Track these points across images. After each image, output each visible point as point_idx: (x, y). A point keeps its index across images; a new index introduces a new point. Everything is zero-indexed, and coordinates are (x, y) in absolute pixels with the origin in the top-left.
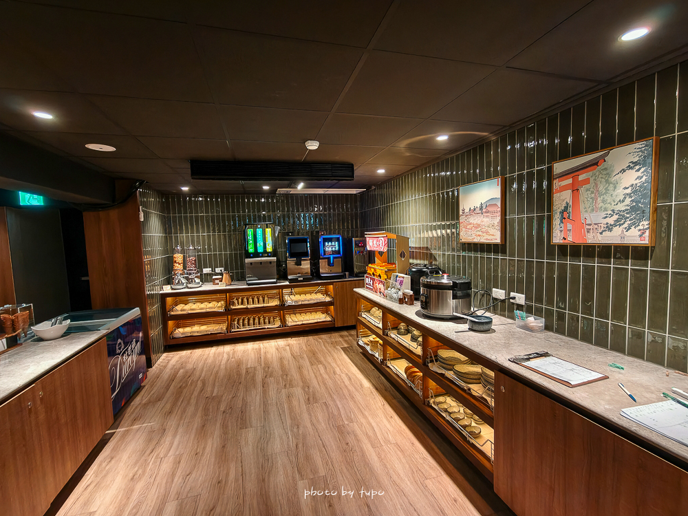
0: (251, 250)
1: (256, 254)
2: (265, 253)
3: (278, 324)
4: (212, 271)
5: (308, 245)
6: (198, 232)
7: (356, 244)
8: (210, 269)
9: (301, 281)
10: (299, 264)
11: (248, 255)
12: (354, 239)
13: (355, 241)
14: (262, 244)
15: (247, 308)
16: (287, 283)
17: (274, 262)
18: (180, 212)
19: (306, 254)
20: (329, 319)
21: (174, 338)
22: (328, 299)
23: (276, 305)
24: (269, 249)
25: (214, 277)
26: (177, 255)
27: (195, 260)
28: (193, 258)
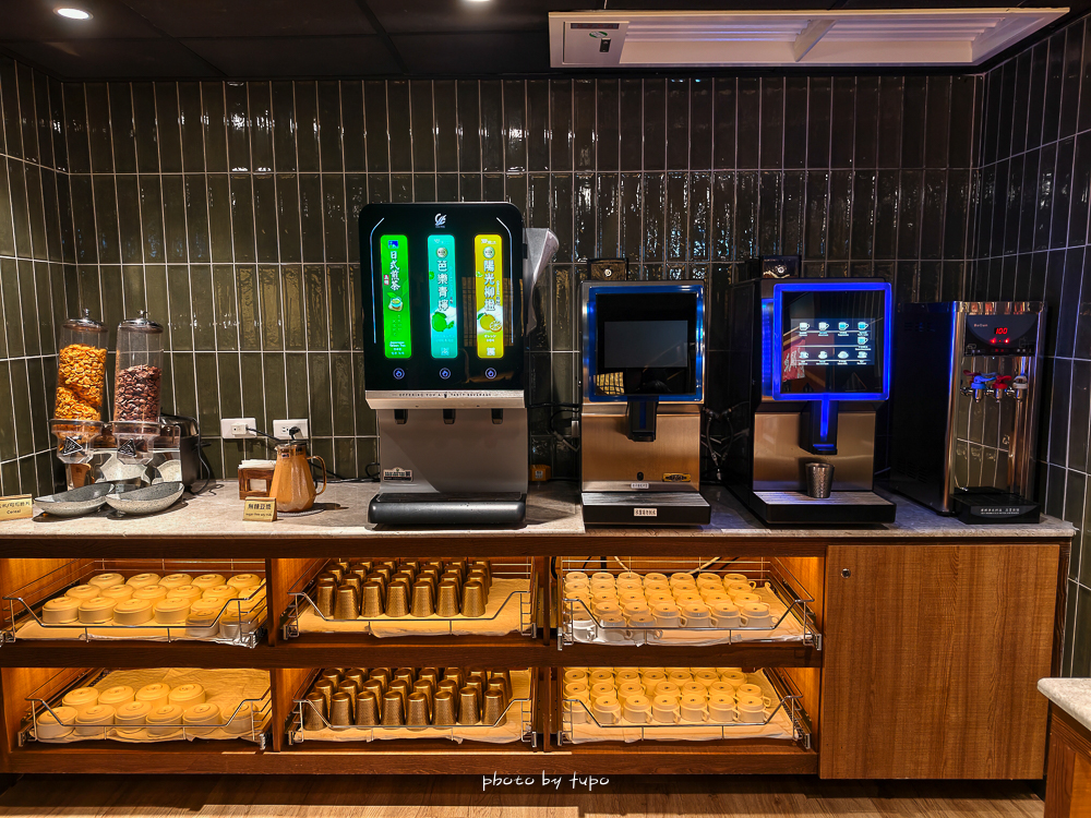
0: (397, 343)
1: (422, 370)
2: (467, 369)
3: (516, 723)
4: (260, 428)
5: (701, 333)
6: (199, 252)
7: (970, 336)
8: (251, 422)
9: (645, 523)
10: (640, 426)
11: (381, 373)
12: (961, 310)
13: (969, 320)
14: (451, 314)
15: (366, 637)
16: (575, 525)
17: (515, 412)
18: (126, 163)
19: (680, 382)
20: (783, 726)
21: (33, 744)
22: (792, 629)
23: (514, 635)
24: (491, 344)
25: (246, 464)
26: (73, 349)
27: (151, 378)
28: (142, 370)
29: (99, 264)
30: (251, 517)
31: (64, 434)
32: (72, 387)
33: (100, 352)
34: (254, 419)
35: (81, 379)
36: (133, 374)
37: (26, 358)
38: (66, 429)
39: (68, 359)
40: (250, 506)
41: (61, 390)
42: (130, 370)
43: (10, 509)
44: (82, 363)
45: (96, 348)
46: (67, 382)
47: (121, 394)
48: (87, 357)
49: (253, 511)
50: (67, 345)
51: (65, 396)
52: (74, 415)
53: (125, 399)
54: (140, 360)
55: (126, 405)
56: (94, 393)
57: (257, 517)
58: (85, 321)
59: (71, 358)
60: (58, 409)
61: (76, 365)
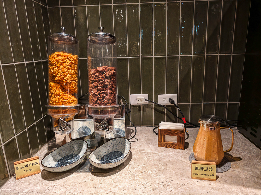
4: (150, 100)
26: (58, 55)
27: (113, 75)
28: (109, 69)
29: (60, 7)
30: (198, 176)
31: (56, 116)
32: (59, 83)
33: (75, 57)
34: (147, 94)
35: (65, 76)
36: (102, 72)
37: (25, 62)
38: (58, 112)
39: (55, 62)
40: (197, 168)
41: (53, 84)
42: (100, 69)
43: (26, 169)
44: (65, 65)
45: (73, 54)
46: (57, 78)
47: (95, 87)
48: (68, 61)
49: (199, 172)
50: (53, 52)
51: (55, 89)
52: (63, 103)
53: (98, 90)
54: (106, 62)
55: (99, 94)
56: (74, 85)
57: (202, 176)
58: (63, 34)
59: (58, 62)
60: (52, 98)
61: (62, 67)
